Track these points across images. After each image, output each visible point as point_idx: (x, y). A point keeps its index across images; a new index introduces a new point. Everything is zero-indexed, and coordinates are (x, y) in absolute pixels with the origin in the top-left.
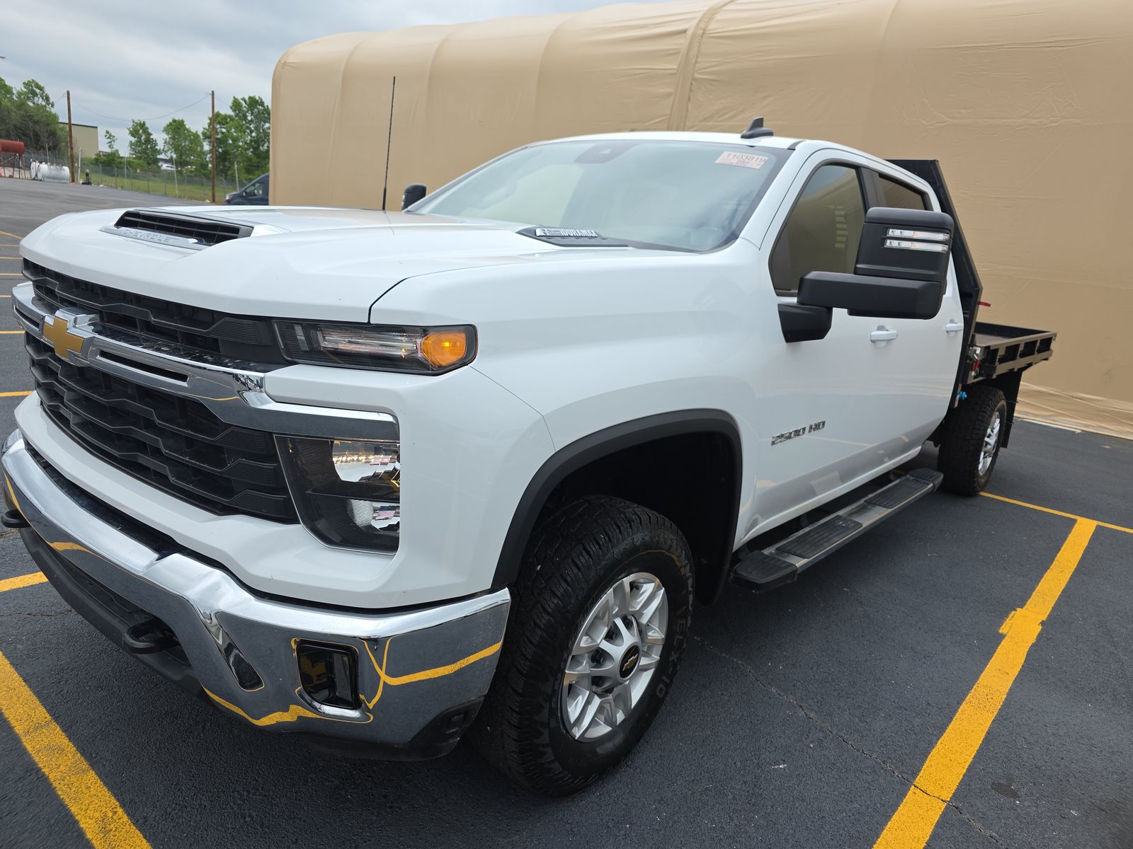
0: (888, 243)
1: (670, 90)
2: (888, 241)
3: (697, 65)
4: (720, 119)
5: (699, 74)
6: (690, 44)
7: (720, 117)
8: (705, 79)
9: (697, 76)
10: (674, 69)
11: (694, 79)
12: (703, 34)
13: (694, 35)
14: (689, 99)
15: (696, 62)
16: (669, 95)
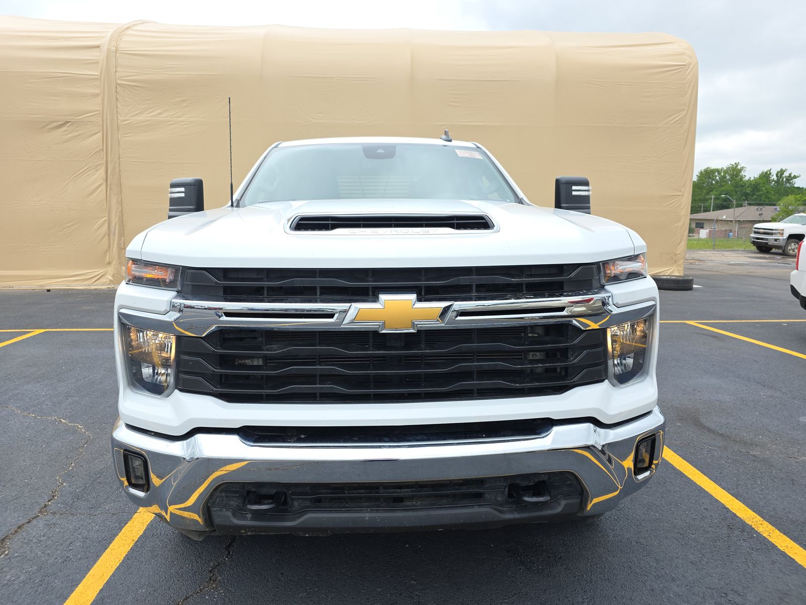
0: (574, 193)
1: (97, 91)
2: (573, 192)
3: (117, 73)
4: (149, 115)
5: (121, 80)
6: (108, 58)
7: (148, 114)
8: (128, 85)
9: (119, 82)
10: (98, 75)
11: (117, 84)
12: (117, 50)
13: (109, 51)
14: (117, 99)
15: (116, 71)
16: (97, 95)
